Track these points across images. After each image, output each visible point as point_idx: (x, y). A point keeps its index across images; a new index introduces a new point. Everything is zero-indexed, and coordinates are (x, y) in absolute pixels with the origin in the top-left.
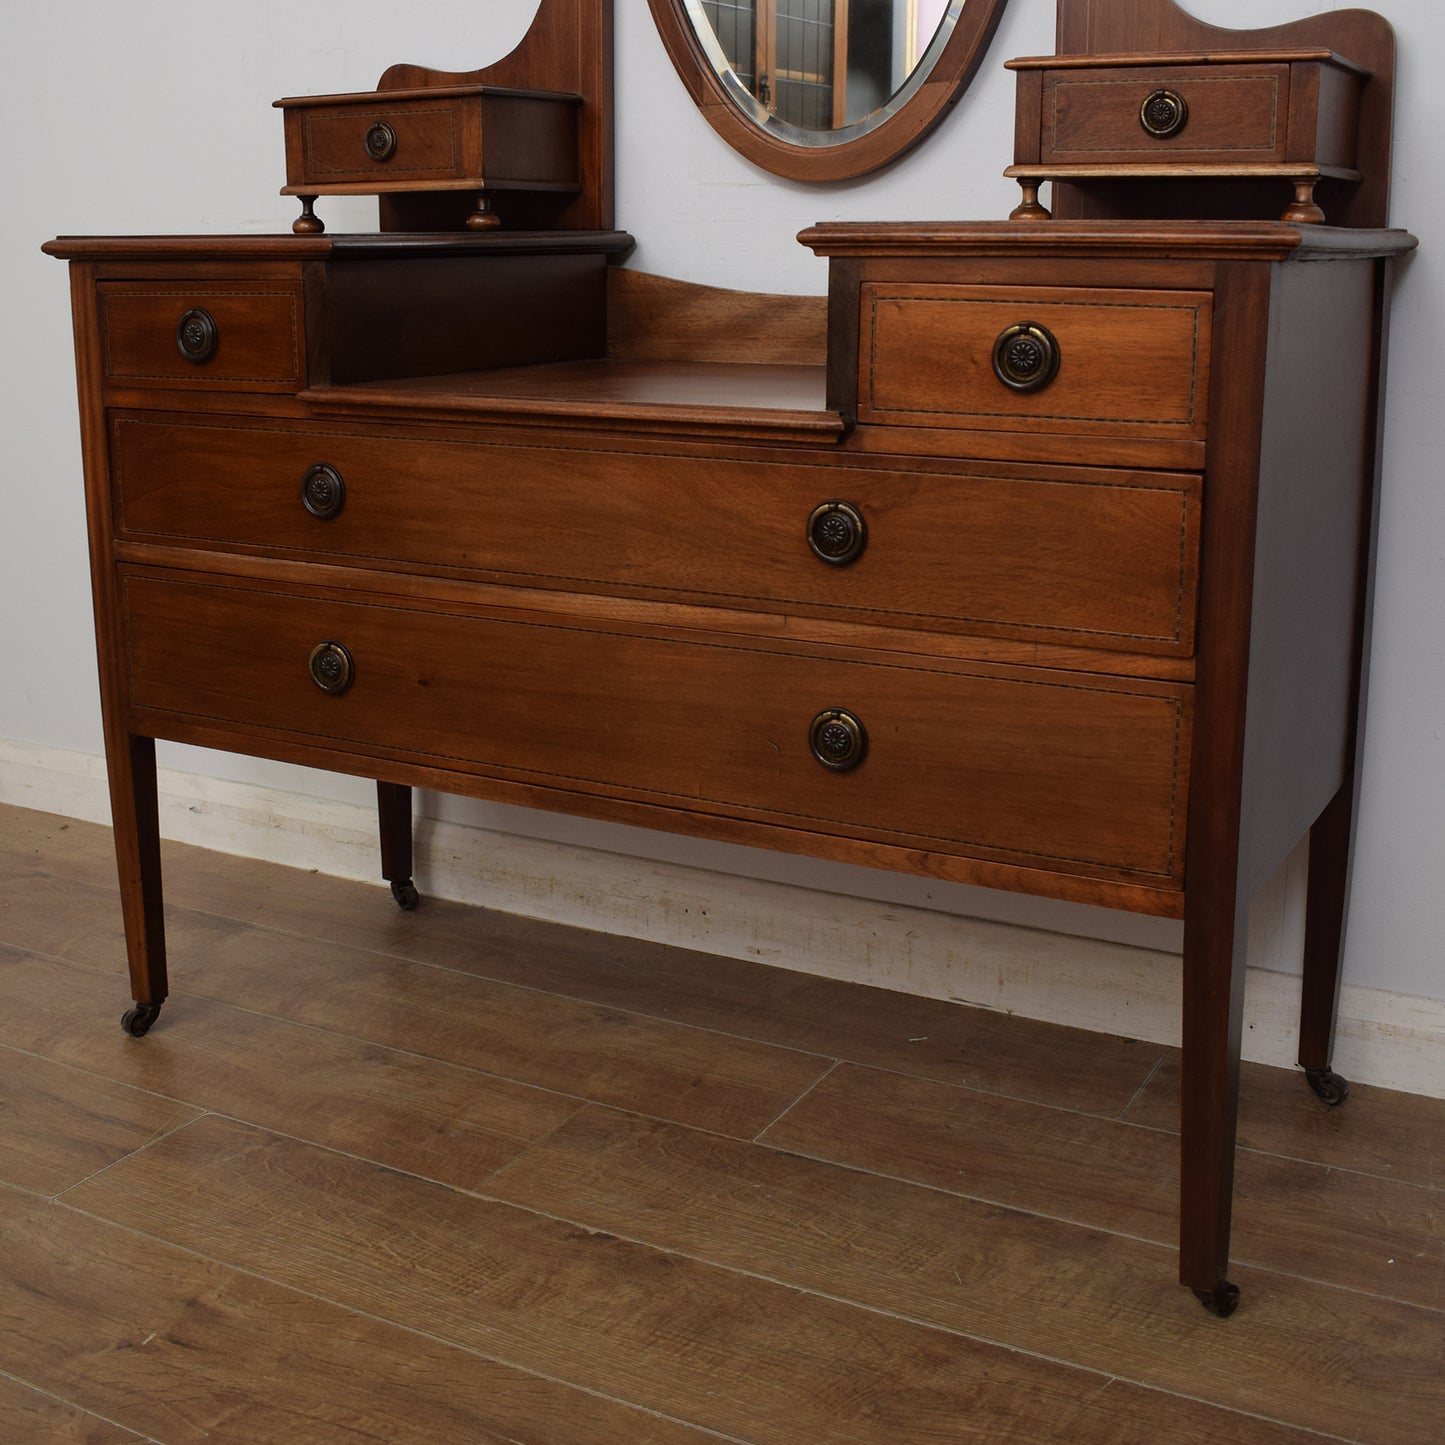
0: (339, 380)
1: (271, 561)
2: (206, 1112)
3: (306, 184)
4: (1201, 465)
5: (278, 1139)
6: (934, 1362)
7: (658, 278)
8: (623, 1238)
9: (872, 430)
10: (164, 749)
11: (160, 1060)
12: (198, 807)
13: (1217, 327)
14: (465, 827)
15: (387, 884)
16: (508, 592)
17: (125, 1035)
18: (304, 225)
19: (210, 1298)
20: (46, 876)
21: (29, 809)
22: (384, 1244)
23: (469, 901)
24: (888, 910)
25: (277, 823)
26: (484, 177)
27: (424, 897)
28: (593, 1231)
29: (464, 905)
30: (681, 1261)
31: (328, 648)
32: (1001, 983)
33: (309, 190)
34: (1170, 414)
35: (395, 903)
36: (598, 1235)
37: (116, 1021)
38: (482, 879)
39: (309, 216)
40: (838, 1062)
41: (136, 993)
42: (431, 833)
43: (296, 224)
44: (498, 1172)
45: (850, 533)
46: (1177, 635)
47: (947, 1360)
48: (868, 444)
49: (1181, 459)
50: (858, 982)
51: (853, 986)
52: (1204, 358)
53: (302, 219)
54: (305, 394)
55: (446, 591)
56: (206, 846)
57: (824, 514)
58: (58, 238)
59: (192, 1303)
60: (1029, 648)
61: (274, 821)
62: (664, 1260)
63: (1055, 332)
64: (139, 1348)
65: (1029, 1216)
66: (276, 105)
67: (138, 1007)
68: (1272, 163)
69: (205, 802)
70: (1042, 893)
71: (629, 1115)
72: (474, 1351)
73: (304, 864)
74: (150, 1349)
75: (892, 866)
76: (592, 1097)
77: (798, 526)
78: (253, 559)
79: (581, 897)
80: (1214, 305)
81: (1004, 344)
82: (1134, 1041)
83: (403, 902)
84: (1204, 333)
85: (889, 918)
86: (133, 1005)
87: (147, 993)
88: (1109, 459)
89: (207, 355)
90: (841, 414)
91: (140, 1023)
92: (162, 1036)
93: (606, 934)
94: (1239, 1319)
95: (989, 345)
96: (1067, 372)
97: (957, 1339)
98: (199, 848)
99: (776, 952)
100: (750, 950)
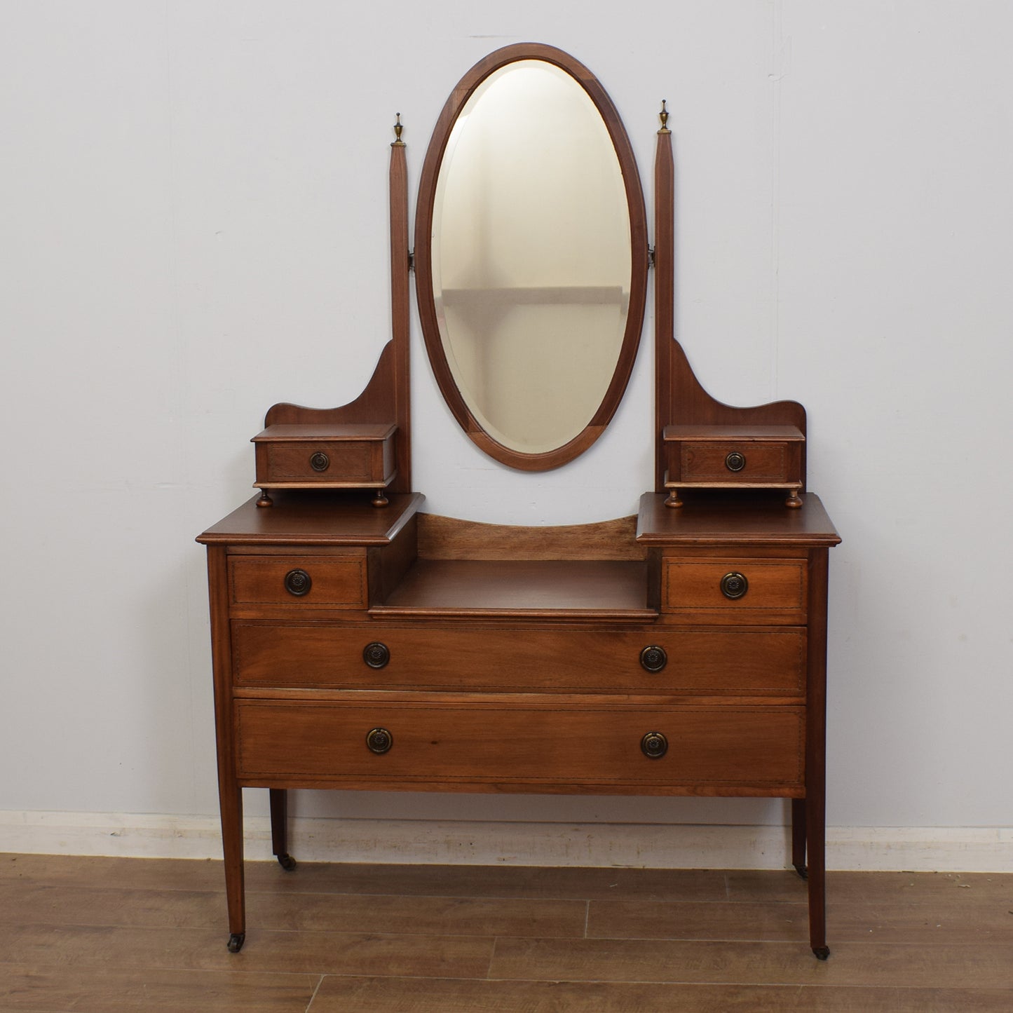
4: (804, 622)
5: (371, 978)
6: (734, 994)
8: (571, 981)
9: (668, 616)
13: (809, 572)
14: (314, 819)
15: (276, 858)
18: (264, 503)
23: (320, 860)
24: (576, 826)
25: (181, 835)
26: (384, 481)
28: (557, 982)
30: (605, 984)
31: (377, 732)
32: (638, 853)
34: (792, 605)
35: (282, 869)
36: (561, 983)
39: (266, 497)
40: (589, 901)
44: (489, 970)
45: (660, 658)
46: (799, 688)
47: (738, 993)
48: (666, 621)
49: (797, 620)
52: (806, 583)
53: (262, 499)
54: (373, 611)
57: (648, 651)
60: (738, 698)
61: (178, 833)
62: (598, 985)
63: (746, 575)
66: (251, 441)
68: (782, 483)
69: (124, 829)
71: (519, 938)
75: (681, 795)
76: (494, 935)
77: (636, 657)
80: (809, 564)
82: (707, 870)
83: (285, 867)
84: (805, 574)
85: (576, 830)
88: (770, 623)
89: (305, 592)
93: (411, 865)
95: (719, 581)
96: (751, 590)
99: (515, 857)
100: (499, 859)
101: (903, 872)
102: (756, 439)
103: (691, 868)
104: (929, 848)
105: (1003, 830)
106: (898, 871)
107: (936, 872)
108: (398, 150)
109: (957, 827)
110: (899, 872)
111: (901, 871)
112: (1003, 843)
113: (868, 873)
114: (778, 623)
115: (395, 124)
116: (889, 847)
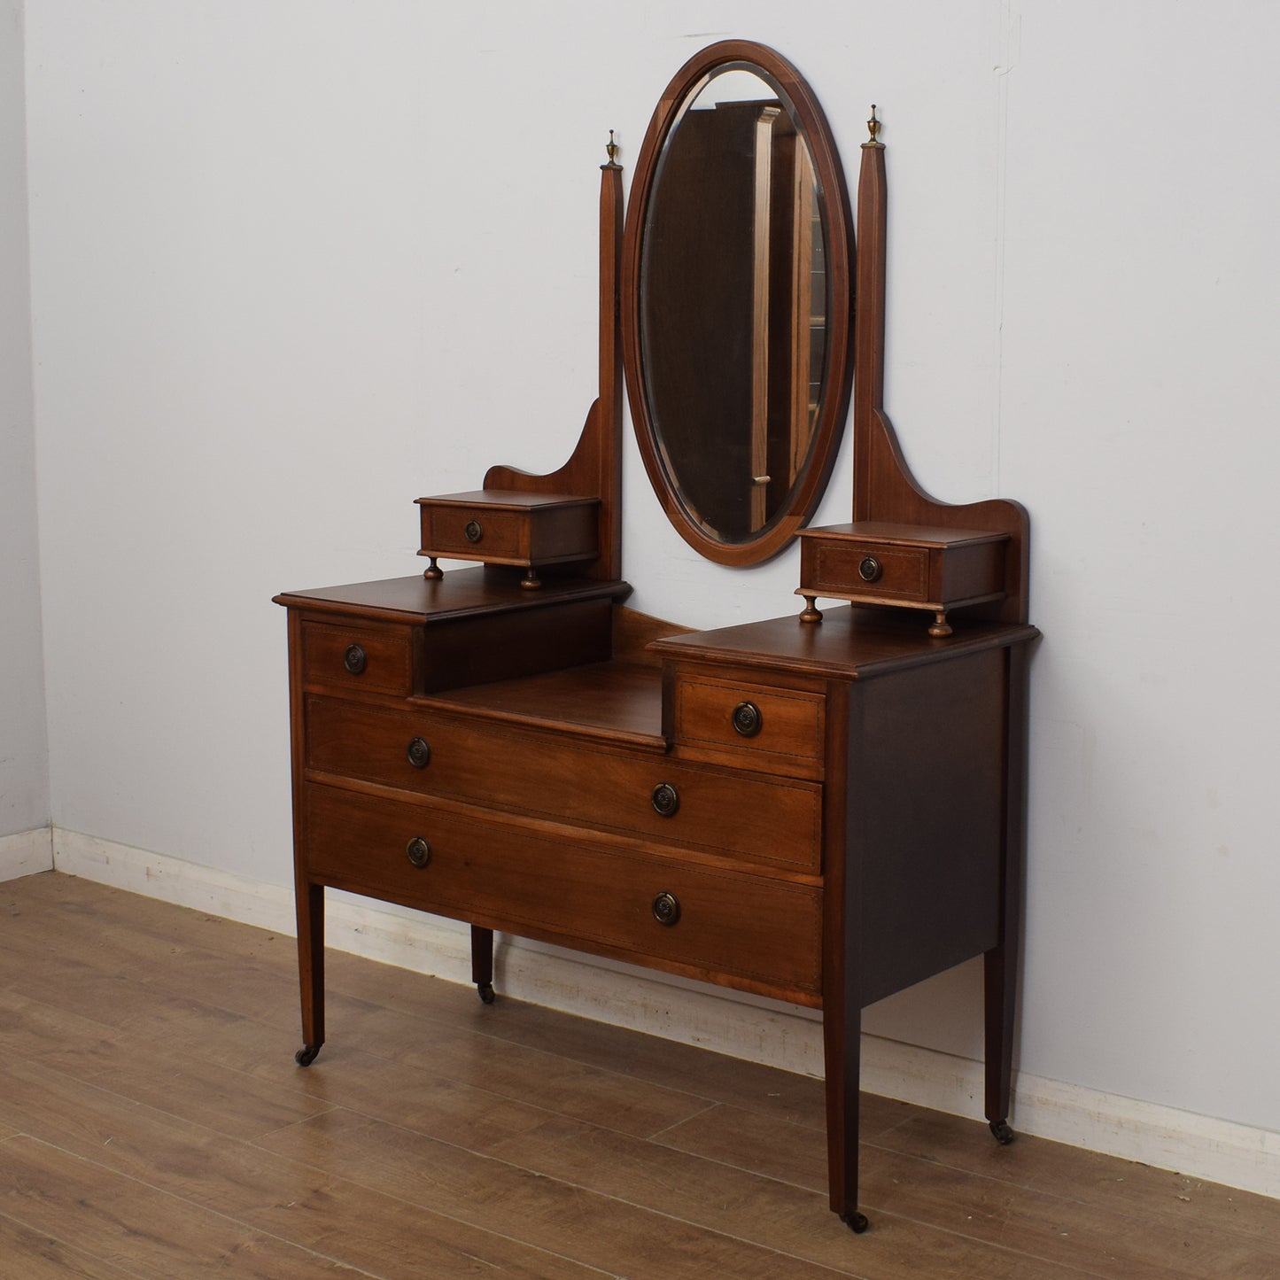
0: (431, 691)
1: (391, 789)
2: (338, 1107)
3: (432, 550)
4: (822, 778)
5: (376, 1122)
6: (690, 1239)
7: (641, 615)
8: (553, 1178)
9: (682, 747)
10: (329, 892)
11: (317, 1080)
12: (360, 929)
13: (827, 713)
14: (527, 950)
15: (475, 986)
16: (511, 816)
17: (298, 1065)
18: (430, 574)
19: (326, 1190)
20: (257, 970)
21: (248, 925)
22: (423, 1174)
23: (528, 1000)
24: (771, 1016)
25: (410, 943)
26: (531, 559)
27: (499, 996)
28: (537, 1174)
29: (525, 1003)
30: (579, 1190)
31: (417, 841)
33: (434, 554)
34: (808, 753)
35: (480, 999)
36: (540, 1176)
37: (293, 1057)
38: (536, 985)
39: (434, 568)
40: (718, 1103)
41: (305, 1041)
42: (506, 953)
43: (426, 572)
44: (495, 1145)
45: (670, 799)
46: (813, 863)
47: (697, 1239)
48: (680, 755)
49: (814, 776)
50: (755, 1061)
51: (752, 1063)
52: (823, 727)
53: (429, 570)
54: (411, 699)
55: (480, 813)
56: (364, 955)
57: (659, 790)
58: (282, 594)
59: (316, 1191)
60: (752, 865)
61: (409, 940)
62: (570, 1189)
63: (758, 708)
64: (286, 1208)
65: (782, 1184)
66: (415, 502)
67: (307, 1048)
68: (922, 602)
69: (365, 926)
70: (761, 994)
71: (581, 1123)
72: (456, 1219)
73: (427, 972)
74: (292, 1208)
75: (693, 977)
76: (563, 1112)
77: (647, 794)
78: (381, 786)
79: (596, 1000)
80: (827, 702)
81: (738, 710)
82: (907, 1104)
83: (484, 998)
84: (822, 714)
85: (773, 1020)
86: (303, 1047)
87: (312, 1040)
88: (783, 773)
89: (361, 669)
90: (667, 738)
91: (306, 1058)
92: (318, 1067)
93: (609, 1025)
94: (866, 1234)
95: (731, 710)
96: (766, 728)
97: (708, 1231)
98: (359, 957)
99: (709, 1040)
100: (693, 1038)
101: (1137, 1163)
102: (892, 542)
103: (891, 1097)
104: (1170, 1137)
105: (1268, 1134)
106: (1130, 1159)
107: (1178, 1173)
108: (612, 173)
109: (1212, 1117)
110: (1131, 1162)
111: (1135, 1160)
112: (1267, 1153)
113: (1091, 1152)
114: (796, 775)
115: (608, 143)
116: (1120, 1124)
